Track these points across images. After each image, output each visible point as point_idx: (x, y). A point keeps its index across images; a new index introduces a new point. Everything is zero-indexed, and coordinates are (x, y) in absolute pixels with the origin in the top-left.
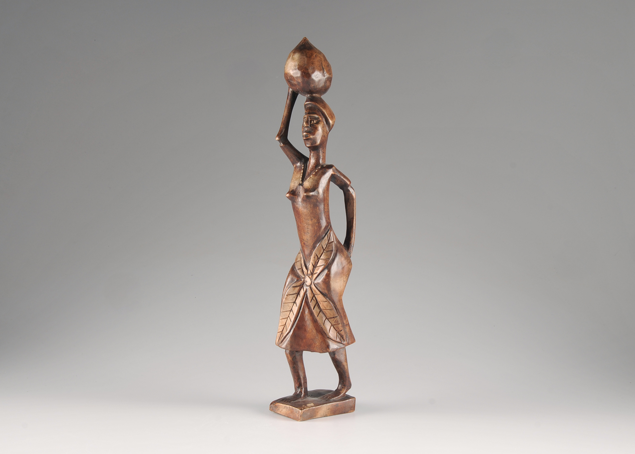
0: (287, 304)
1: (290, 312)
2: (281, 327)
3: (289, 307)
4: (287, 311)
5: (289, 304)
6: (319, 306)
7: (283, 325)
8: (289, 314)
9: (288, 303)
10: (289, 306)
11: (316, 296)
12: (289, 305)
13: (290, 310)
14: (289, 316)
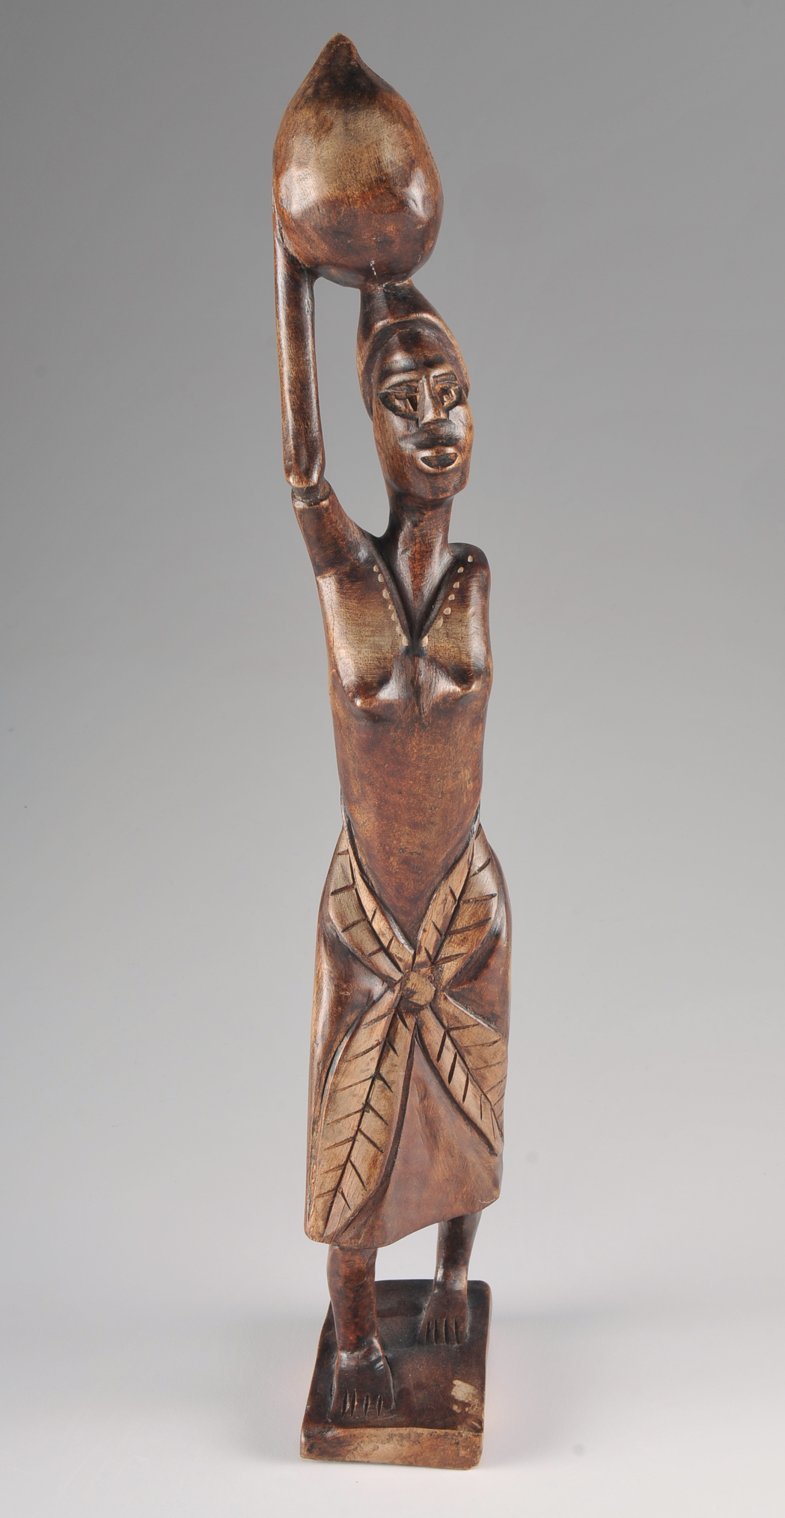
0: (347, 1090)
1: (359, 1115)
2: (330, 1174)
3: (355, 1099)
4: (348, 1116)
5: (353, 1087)
6: (464, 1066)
7: (339, 1166)
8: (356, 1123)
9: (351, 1086)
10: (355, 1096)
11: (454, 1033)
12: (357, 1092)
13: (361, 1107)
14: (359, 1130)
